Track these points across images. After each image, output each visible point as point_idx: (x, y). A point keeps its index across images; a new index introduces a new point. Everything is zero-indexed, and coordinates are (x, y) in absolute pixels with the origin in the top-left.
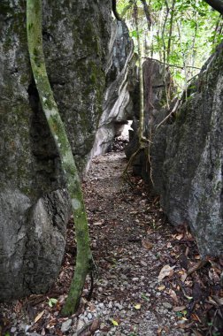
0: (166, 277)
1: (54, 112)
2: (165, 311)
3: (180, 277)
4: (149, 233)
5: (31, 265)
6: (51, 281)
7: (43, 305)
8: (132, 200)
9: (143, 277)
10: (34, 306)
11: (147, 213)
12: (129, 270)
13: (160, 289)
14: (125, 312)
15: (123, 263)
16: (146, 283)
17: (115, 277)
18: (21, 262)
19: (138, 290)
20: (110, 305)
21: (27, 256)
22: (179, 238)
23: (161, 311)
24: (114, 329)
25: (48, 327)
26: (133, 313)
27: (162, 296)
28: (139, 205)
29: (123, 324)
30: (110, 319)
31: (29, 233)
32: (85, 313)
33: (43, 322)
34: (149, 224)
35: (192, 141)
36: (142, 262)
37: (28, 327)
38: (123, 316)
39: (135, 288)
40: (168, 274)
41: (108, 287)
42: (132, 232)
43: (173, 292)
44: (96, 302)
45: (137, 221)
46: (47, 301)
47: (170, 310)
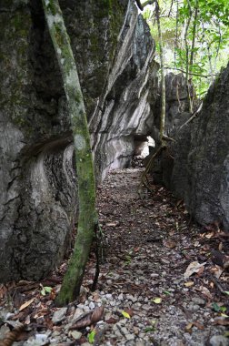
0: (194, 274)
1: (59, 19)
2: (196, 307)
3: (213, 273)
4: (171, 234)
5: (23, 238)
6: (47, 263)
7: (33, 293)
8: (152, 206)
9: (164, 273)
10: (22, 293)
11: (169, 216)
12: (147, 266)
13: (187, 285)
14: (139, 305)
15: (140, 260)
16: (169, 280)
17: (128, 272)
18: (10, 231)
19: (157, 285)
20: (121, 297)
21: (19, 225)
22: (209, 236)
23: (191, 307)
24: (124, 321)
25: (36, 316)
26: (151, 307)
27: (191, 293)
28: (159, 210)
29: (136, 317)
30: (120, 311)
31: (24, 196)
32: (86, 302)
33: (29, 311)
34: (171, 227)
35: (223, 121)
36: (163, 260)
37: (9, 315)
38: (138, 309)
39: (153, 283)
40: (197, 271)
41: (119, 281)
42: (151, 233)
43: (205, 288)
44: (102, 293)
45: (158, 224)
46: (40, 288)
47: (202, 306)
